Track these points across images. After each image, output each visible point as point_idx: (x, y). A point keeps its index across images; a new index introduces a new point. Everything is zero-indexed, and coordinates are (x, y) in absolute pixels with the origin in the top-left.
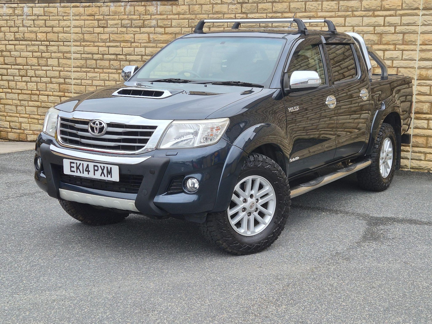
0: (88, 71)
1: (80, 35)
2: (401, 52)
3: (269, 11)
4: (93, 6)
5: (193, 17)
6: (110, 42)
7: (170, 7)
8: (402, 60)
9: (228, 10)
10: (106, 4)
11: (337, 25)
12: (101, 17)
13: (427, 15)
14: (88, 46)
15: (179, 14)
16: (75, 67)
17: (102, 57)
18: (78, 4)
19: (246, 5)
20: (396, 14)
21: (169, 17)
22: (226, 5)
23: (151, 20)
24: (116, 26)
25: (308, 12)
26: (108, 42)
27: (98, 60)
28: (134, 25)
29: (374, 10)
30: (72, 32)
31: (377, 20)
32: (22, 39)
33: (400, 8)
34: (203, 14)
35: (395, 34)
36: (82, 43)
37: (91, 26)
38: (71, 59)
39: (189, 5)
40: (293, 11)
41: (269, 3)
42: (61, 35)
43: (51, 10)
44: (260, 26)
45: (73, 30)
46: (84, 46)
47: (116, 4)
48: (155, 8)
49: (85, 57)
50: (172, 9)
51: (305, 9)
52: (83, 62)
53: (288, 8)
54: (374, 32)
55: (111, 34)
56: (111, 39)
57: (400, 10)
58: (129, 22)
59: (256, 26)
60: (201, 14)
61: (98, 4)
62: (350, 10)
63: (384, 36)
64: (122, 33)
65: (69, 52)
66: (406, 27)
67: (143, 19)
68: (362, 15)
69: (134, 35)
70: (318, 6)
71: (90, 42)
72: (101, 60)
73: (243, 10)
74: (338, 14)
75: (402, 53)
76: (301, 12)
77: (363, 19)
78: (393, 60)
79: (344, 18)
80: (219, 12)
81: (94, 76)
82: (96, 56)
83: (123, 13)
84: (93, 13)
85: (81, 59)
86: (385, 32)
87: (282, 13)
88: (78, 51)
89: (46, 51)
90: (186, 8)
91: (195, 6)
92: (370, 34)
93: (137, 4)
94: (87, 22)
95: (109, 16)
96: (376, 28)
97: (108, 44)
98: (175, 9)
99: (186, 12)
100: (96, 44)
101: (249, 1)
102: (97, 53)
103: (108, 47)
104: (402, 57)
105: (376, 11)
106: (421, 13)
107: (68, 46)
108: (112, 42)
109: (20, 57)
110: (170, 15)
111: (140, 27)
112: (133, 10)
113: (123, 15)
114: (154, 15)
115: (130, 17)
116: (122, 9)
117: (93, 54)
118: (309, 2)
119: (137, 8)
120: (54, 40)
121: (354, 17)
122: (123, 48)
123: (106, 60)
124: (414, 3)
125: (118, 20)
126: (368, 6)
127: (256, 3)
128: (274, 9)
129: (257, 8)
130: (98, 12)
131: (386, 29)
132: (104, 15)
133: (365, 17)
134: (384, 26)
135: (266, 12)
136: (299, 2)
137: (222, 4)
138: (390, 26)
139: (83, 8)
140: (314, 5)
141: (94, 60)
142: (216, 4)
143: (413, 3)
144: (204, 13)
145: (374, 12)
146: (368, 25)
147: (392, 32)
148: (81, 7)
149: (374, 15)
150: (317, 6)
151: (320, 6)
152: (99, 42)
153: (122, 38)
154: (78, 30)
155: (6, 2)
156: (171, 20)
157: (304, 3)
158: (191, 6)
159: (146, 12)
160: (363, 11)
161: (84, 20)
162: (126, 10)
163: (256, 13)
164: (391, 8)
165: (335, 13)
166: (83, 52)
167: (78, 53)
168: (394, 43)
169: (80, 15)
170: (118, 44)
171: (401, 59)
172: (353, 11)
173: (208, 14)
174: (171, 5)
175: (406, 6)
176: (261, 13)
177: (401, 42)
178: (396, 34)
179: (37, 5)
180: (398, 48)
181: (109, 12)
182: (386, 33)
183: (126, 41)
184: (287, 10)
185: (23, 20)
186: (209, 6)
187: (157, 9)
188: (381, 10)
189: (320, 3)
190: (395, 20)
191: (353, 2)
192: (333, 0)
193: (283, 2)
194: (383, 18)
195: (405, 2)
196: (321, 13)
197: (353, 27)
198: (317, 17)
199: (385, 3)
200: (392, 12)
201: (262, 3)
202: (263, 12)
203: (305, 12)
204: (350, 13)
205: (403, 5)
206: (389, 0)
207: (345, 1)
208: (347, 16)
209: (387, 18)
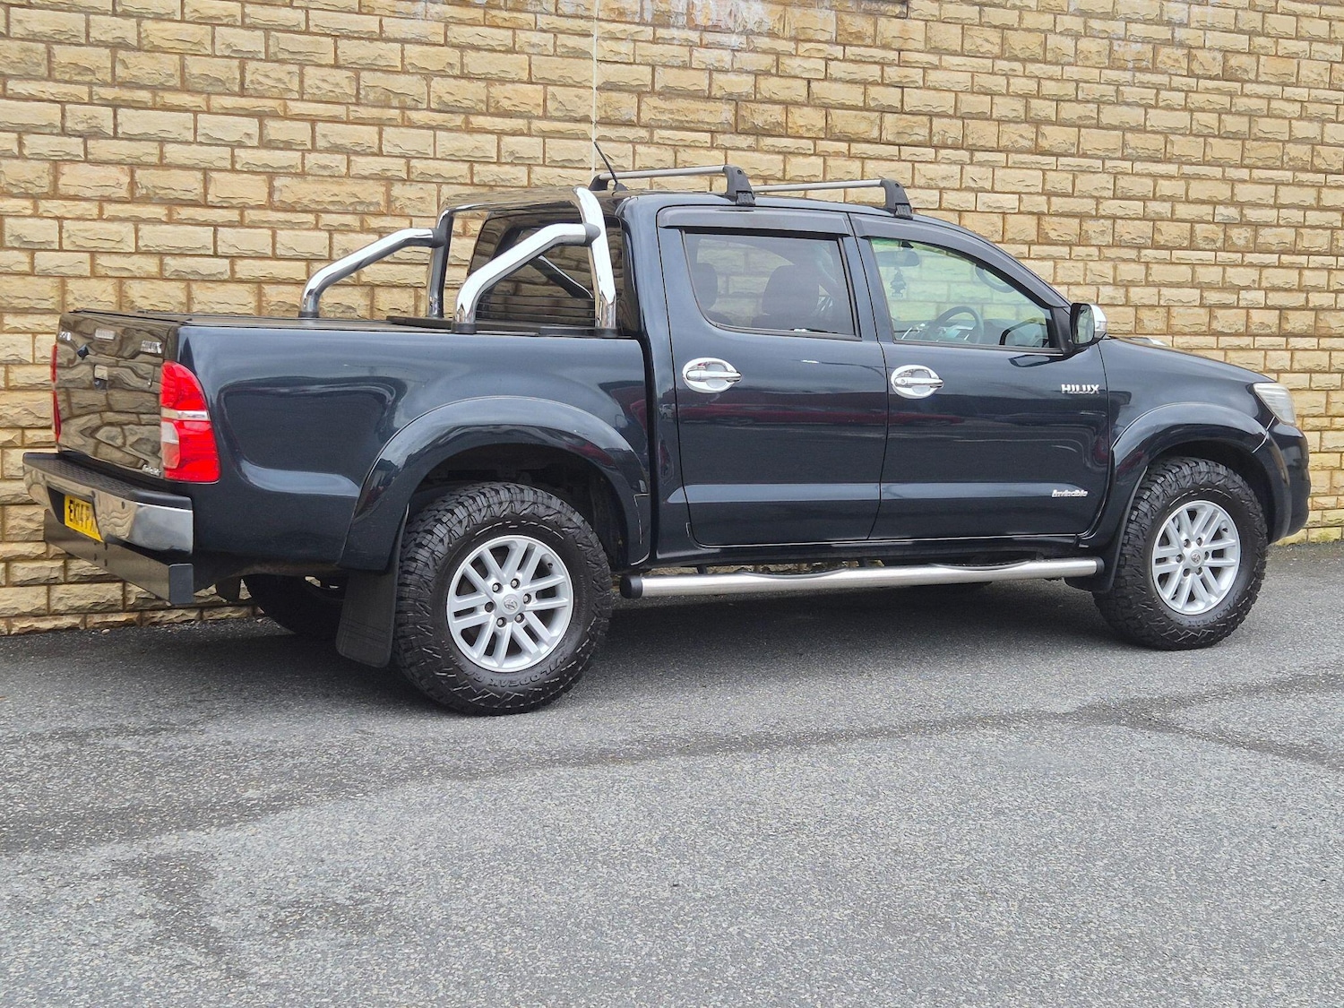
3: (100, 76)
11: (358, 149)
13: (611, 140)
20: (529, 128)
25: (251, 96)
29: (468, 112)
31: (478, 144)
33: (541, 112)
41: (97, 46)
44: (63, 128)
51: (242, 84)
53: (178, 73)
54: (472, 178)
57: (538, 118)
59: (48, 131)
66: (559, 171)
68: (434, 124)
70: (291, 81)
74: (358, 115)
76: (226, 94)
77: (435, 135)
79: (376, 129)
86: (503, 180)
87: (153, 89)
92: (458, 184)
96: (477, 167)
101: (8, 31)
105: (473, 114)
106: (594, 132)
118: (255, 62)
121: (407, 126)
124: (579, 102)
126: (452, 98)
127: (42, 42)
128: (119, 72)
129: (50, 61)
131: (506, 173)
133: (440, 129)
134: (498, 163)
135: (87, 78)
136: (216, 56)
138: (516, 165)
140: (273, 75)
143: (575, 102)
145: (468, 118)
146: (453, 158)
147: (521, 184)
149: (467, 127)
150: (286, 78)
151: (296, 80)
157: (236, 62)
160: (435, 111)
163: (46, 80)
164: (517, 109)
165: (348, 109)
172: (403, 108)
175: (557, 109)
176: (66, 82)
184: (175, 82)
188: (487, 114)
189: (295, 68)
190: (528, 146)
191: (403, 78)
192: (336, 66)
193: (155, 49)
194: (495, 137)
195: (554, 95)
196: (299, 104)
197: (408, 158)
198: (286, 118)
199: (497, 91)
200: (519, 124)
201: (70, 44)
202: (75, 78)
203: (243, 93)
204: (395, 113)
205: (549, 103)
206: (509, 86)
207: (379, 74)
208: (387, 123)
209: (506, 139)
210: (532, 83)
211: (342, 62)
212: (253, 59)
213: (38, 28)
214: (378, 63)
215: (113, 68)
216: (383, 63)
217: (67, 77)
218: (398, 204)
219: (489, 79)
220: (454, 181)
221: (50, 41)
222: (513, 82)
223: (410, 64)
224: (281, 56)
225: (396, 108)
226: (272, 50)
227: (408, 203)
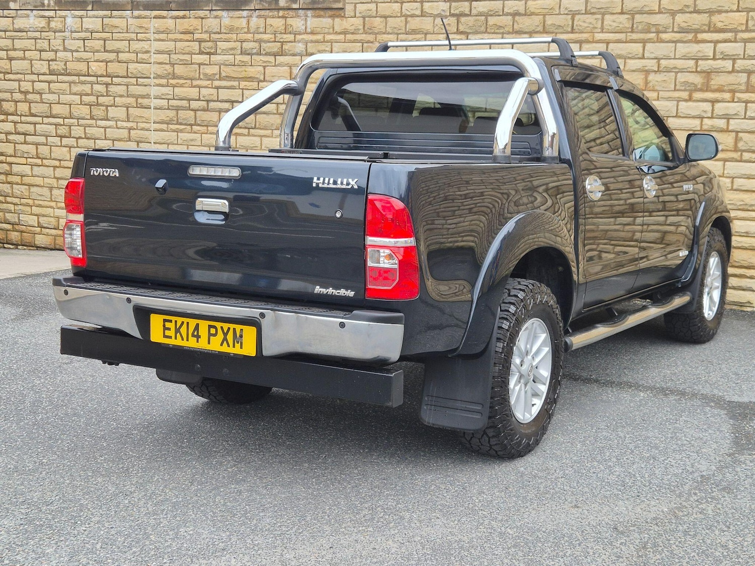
0: (181, 130)
1: (168, 67)
2: (744, 104)
3: (507, 29)
4: (191, 16)
5: (370, 37)
6: (220, 79)
7: (330, 20)
8: (745, 118)
9: (434, 27)
10: (214, 13)
11: (630, 56)
12: (205, 36)
14: (182, 86)
15: (345, 32)
16: (158, 123)
17: (206, 106)
18: (164, 13)
19: (467, 18)
20: (736, 38)
21: (328, 37)
22: (429, 18)
23: (295, 42)
24: (231, 52)
25: (577, 33)
26: (217, 80)
27: (198, 110)
28: (264, 50)
29: (697, 31)
30: (152, 61)
31: (701, 49)
32: (63, 72)
33: (744, 28)
34: (389, 33)
35: (733, 74)
36: (171, 81)
37: (187, 52)
38: (151, 108)
39: (364, 17)
40: (551, 30)
41: (507, 15)
42: (131, 66)
43: (115, 21)
45: (155, 58)
46: (174, 86)
47: (232, 13)
48: (303, 22)
49: (175, 105)
50: (333, 25)
51: (573, 27)
52: (171, 114)
53: (542, 24)
54: (696, 68)
55: (222, 66)
56: (223, 74)
57: (742, 31)
58: (256, 45)
60: (384, 33)
61: (201, 13)
62: (653, 29)
63: (713, 76)
64: (243, 64)
65: (147, 96)
67: (282, 40)
68: (675, 40)
69: (265, 69)
70: (596, 23)
71: (186, 79)
72: (204, 110)
73: (461, 28)
74: (631, 38)
75: (746, 107)
76: (564, 33)
77: (676, 45)
78: (728, 119)
79: (642, 44)
80: (417, 31)
81: (191, 138)
82: (194, 104)
83: (246, 30)
84: (192, 28)
85: (168, 109)
86: (715, 69)
88: (162, 94)
89: (105, 94)
90: (358, 22)
91: (374, 19)
92: (687, 72)
93: (271, 14)
94: (179, 44)
95: (219, 34)
96: (700, 62)
97: (217, 83)
98: (339, 25)
99: (359, 29)
100: (195, 83)
101: (471, 13)
102: (198, 98)
103: (217, 88)
104: (745, 113)
105: (700, 33)
107: (146, 85)
108: (225, 80)
109: (59, 103)
110: (329, 34)
111: (275, 55)
112: (263, 25)
113: (245, 33)
114: (300, 34)
115: (257, 36)
116: (244, 22)
117: (189, 100)
118: (579, 16)
119: (269, 21)
120: (120, 75)
121: (660, 42)
122: (244, 91)
123: (213, 110)
125: (235, 42)
126: (686, 24)
127: (484, 16)
128: (516, 27)
129: (487, 25)
130: (200, 27)
131: (717, 65)
132: (210, 33)
133: (679, 42)
134: (714, 59)
135: (501, 31)
136: (561, 14)
137: (422, 16)
138: (725, 59)
139: (174, 20)
140: (588, 21)
141: (192, 110)
142: (413, 16)
144: (391, 31)
145: (696, 35)
146: (685, 58)
147: (727, 70)
148: (170, 18)
149: (695, 40)
150: (594, 22)
151: (600, 22)
152: (201, 79)
153: (242, 73)
154: (164, 58)
155: (35, 7)
156: (332, 42)
157: (570, 17)
158: (367, 19)
159: (285, 29)
160: (676, 32)
161: (175, 41)
162: (250, 25)
163: (485, 33)
164: (727, 27)
165: (626, 35)
166: (171, 97)
167: (164, 97)
168: (731, 88)
169: (167, 31)
170: (235, 84)
171: (743, 117)
172: (658, 32)
173: (398, 34)
174: (330, 17)
175: (753, 25)
176: (493, 33)
177: (743, 87)
178: (736, 74)
179: (91, 13)
180: (738, 98)
181: (219, 28)
182: (718, 71)
183: (250, 79)
184: (540, 28)
185: (64, 40)
186: (398, 20)
187: (306, 24)
188: (709, 31)
189: (599, 16)
190: (735, 48)
191: (659, 16)
192: (622, 13)
193: (532, 14)
194: (713, 44)
195: (752, 17)
196: (601, 35)
197: (658, 59)
198: (593, 42)
199: (716, 18)
200: (729, 35)
201: (496, 16)
202: (496, 31)
203: (572, 32)
204: (652, 35)
205: (750, 22)
206: (724, 14)
207: (645, 15)
208: (648, 41)
209: (720, 45)
210: (740, 11)
211: (625, 11)
212: (579, 14)
213: (481, 9)
214: (644, 9)
215: (513, 25)
216: (646, 9)
217: (493, 31)
218: (651, 84)
219: (711, 12)
220: (685, 70)
221: (487, 15)
222: (727, 12)
223: (663, 8)
224: (592, 11)
225: (654, 33)
226: (589, 8)
227: (657, 83)
